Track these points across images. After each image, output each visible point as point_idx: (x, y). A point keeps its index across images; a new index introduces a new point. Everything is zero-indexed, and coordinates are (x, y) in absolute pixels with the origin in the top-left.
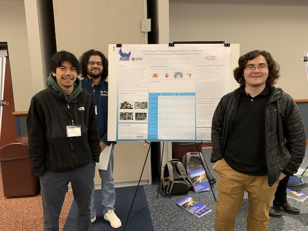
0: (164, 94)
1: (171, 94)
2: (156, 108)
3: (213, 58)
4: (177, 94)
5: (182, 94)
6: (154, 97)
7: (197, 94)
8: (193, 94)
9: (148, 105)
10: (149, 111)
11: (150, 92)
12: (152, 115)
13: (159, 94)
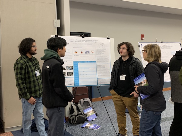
0: (81, 62)
1: (84, 62)
2: (78, 69)
3: (103, 44)
4: (87, 62)
5: (89, 62)
6: (76, 63)
7: (97, 62)
8: (95, 62)
9: (73, 68)
10: (74, 71)
11: (74, 61)
12: (76, 73)
13: (78, 62)
